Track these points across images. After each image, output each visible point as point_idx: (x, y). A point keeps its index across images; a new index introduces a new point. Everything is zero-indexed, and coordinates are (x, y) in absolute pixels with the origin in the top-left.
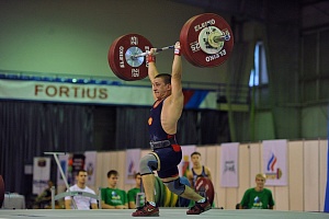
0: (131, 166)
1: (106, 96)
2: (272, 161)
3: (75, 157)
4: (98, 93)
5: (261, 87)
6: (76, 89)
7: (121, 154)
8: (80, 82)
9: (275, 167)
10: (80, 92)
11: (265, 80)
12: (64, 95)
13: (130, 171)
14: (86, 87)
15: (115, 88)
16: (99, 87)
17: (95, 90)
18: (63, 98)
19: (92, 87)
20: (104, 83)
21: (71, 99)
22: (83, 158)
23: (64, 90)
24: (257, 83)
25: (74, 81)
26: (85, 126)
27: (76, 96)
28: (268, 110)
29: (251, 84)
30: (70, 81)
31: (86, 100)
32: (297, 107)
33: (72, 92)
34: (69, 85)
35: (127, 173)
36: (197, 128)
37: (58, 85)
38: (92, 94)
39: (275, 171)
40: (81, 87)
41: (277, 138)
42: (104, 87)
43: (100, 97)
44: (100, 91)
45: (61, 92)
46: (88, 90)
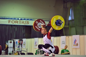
0: (36, 43)
1: (29, 23)
2: (75, 41)
3: (20, 40)
4: (26, 22)
5: (72, 20)
6: (20, 21)
7: (33, 39)
8: (21, 19)
9: (76, 43)
10: (21, 22)
11: (73, 18)
12: (17, 23)
13: (35, 44)
14: (23, 21)
15: (31, 21)
16: (26, 21)
17: (25, 22)
18: (17, 24)
19: (24, 21)
20: (28, 20)
21: (19, 24)
22: (22, 40)
23: (17, 22)
24: (71, 19)
25: (20, 19)
26: (23, 32)
27: (20, 23)
28: (74, 27)
29: (69, 19)
30: (18, 19)
31: (23, 24)
32: (82, 26)
33: (19, 22)
34: (18, 20)
35: (35, 45)
36: (54, 32)
37: (15, 20)
38: (24, 23)
39: (76, 44)
40: (21, 21)
41: (77, 34)
42: (28, 21)
43: (27, 24)
44: (27, 22)
45: (16, 22)
46: (24, 22)
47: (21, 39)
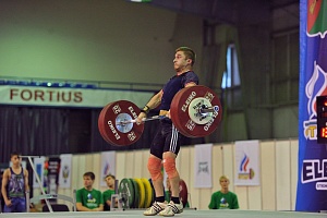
0: (107, 168)
1: (81, 100)
2: (245, 161)
3: (51, 160)
4: (73, 97)
5: (233, 88)
6: (51, 93)
7: (96, 156)
8: (55, 86)
10: (55, 95)
11: (238, 82)
12: (39, 98)
14: (61, 91)
15: (90, 91)
16: (73, 91)
17: (70, 94)
18: (39, 102)
19: (67, 90)
20: (78, 86)
21: (47, 103)
22: (59, 161)
23: (39, 94)
24: (229, 85)
25: (49, 84)
26: (60, 130)
27: (51, 99)
28: (241, 112)
29: (223, 85)
30: (45, 85)
31: (61, 103)
32: (268, 108)
33: (47, 95)
34: (44, 89)
35: (103, 175)
37: (33, 89)
38: (66, 97)
39: (248, 171)
40: (56, 90)
41: (249, 139)
42: (78, 90)
43: (75, 101)
44: (75, 95)
45: (36, 96)
46: (63, 94)
47: (54, 156)
